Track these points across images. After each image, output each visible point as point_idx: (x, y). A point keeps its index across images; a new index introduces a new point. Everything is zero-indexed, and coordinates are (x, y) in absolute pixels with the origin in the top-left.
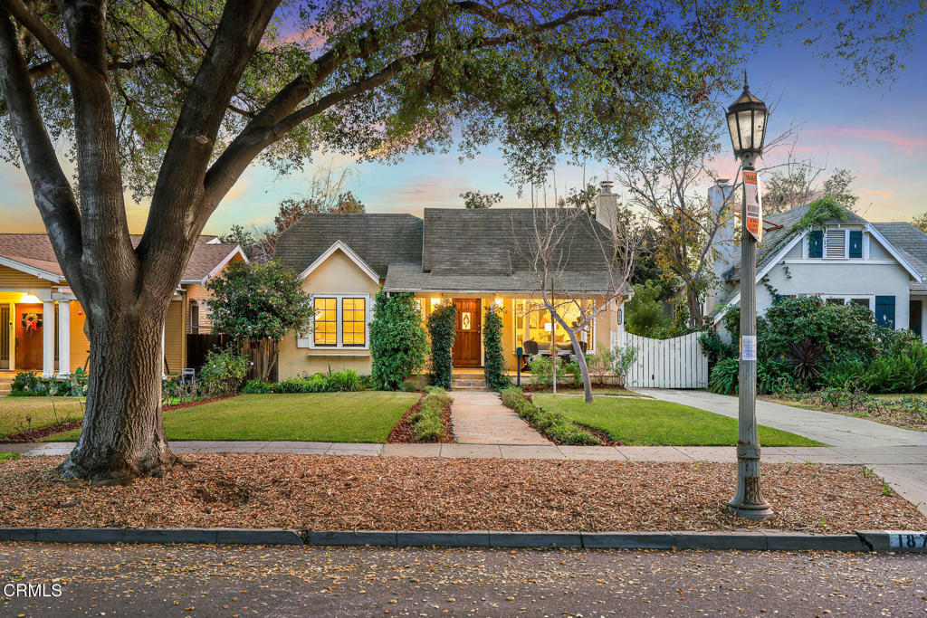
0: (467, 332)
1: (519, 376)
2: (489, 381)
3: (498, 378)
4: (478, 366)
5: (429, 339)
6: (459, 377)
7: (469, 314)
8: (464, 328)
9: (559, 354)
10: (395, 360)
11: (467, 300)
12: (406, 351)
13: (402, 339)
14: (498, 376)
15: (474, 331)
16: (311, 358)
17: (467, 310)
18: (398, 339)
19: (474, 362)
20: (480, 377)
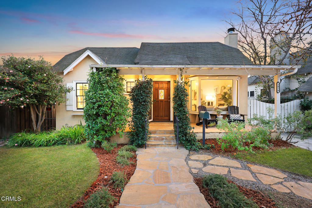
0: (162, 101)
1: (204, 133)
2: (178, 138)
3: (186, 136)
4: (169, 120)
5: (131, 105)
6: (155, 132)
7: (163, 91)
8: (160, 98)
9: (221, 113)
10: (96, 123)
11: (162, 82)
12: (105, 115)
13: (99, 106)
14: (186, 134)
15: (167, 100)
16: (74, 116)
17: (162, 89)
18: (96, 105)
19: (167, 118)
20: (170, 132)
